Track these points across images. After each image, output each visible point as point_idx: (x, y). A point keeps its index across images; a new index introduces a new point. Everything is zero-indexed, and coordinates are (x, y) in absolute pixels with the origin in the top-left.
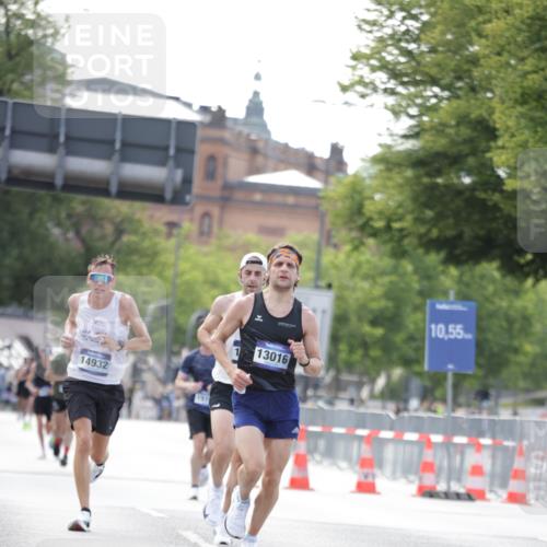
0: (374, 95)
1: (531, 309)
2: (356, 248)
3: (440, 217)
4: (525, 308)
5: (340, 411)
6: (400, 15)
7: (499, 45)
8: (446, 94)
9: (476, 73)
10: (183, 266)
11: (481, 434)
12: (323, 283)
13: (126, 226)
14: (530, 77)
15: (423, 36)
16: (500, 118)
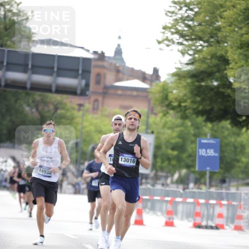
0: (173, 45)
1: (245, 142)
2: (165, 115)
3: (203, 100)
4: (242, 142)
5: (158, 189)
6: (185, 9)
7: (230, 22)
8: (206, 44)
9: (220, 34)
10: (86, 124)
11: (222, 199)
12: (150, 131)
13: (59, 106)
14: (244, 36)
15: (195, 18)
16: (231, 55)
